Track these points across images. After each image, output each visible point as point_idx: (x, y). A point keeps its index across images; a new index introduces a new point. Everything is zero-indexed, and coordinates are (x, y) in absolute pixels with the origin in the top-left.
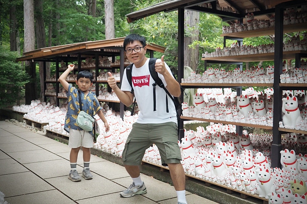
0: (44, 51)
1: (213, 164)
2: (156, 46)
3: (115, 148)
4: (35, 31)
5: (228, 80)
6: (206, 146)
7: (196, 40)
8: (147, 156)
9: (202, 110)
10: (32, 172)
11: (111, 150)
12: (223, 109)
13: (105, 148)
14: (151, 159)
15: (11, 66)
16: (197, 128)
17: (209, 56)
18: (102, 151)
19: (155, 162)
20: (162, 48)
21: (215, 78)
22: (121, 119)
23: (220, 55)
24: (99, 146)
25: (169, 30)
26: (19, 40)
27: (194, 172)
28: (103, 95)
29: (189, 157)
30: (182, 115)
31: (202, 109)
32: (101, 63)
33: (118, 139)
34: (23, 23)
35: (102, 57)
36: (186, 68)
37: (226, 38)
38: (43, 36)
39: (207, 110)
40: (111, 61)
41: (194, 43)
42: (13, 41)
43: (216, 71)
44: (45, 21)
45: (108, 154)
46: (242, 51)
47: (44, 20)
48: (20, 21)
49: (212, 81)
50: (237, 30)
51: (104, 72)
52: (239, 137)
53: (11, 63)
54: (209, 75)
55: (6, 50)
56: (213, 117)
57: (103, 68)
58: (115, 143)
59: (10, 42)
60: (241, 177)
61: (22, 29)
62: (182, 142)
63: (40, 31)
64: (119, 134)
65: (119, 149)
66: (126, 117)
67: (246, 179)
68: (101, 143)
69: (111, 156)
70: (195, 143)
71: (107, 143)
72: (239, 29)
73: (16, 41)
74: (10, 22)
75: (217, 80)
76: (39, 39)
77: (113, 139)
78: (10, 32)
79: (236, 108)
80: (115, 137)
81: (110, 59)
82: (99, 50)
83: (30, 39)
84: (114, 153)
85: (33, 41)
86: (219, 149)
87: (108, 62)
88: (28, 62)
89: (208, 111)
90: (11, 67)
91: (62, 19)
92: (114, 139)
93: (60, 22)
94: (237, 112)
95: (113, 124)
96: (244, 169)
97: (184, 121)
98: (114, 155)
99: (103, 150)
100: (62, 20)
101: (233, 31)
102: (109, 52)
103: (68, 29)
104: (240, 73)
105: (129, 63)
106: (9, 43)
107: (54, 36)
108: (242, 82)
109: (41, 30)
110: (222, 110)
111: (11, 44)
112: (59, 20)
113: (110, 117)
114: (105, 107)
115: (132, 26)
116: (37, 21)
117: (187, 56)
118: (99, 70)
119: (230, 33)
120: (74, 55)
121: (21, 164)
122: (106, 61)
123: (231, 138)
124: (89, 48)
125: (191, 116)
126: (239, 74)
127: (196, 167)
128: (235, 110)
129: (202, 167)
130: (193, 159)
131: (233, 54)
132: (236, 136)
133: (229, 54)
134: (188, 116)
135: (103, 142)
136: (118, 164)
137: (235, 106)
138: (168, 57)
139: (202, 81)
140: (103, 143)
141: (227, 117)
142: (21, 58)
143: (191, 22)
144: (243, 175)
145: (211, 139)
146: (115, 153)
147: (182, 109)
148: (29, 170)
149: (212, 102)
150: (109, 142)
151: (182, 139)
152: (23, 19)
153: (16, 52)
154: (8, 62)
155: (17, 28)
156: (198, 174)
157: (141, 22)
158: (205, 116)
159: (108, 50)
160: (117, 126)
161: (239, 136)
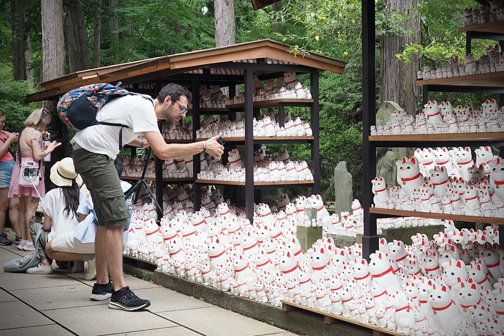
0: (83, 78)
1: (431, 303)
2: (323, 60)
3: (231, 280)
4: (65, 34)
5: (467, 125)
6: (427, 273)
7: (411, 43)
8: (296, 293)
9: (416, 193)
10: (59, 325)
11: (223, 283)
12: (460, 190)
13: (210, 279)
14: (304, 298)
15: (16, 112)
16: (413, 237)
17: (433, 77)
18: (204, 287)
19: (312, 305)
20: (337, 64)
21: (441, 122)
22: (248, 222)
23: (456, 74)
24: (198, 275)
25: (351, 23)
26: (30, 57)
27: (392, 322)
28: (211, 170)
29: (385, 292)
30: (372, 205)
31: (415, 190)
32: (206, 99)
33: (238, 260)
34: (38, 18)
35: (208, 88)
36: (389, 105)
37: (471, 35)
38: (81, 45)
39: (425, 192)
40: (228, 96)
41: (408, 49)
42: (19, 59)
43: (444, 107)
44: (85, 13)
45: (218, 291)
46: (502, 63)
47: (84, 11)
48: (32, 15)
49: (434, 130)
50: (495, 16)
51: (211, 121)
52: (499, 252)
53: (16, 105)
54: (428, 116)
55: (5, 78)
56: (438, 207)
57: (209, 112)
58: (232, 268)
59: (13, 62)
60: (489, 328)
61: (37, 32)
62: (372, 262)
63: (75, 34)
64: (242, 250)
65: (239, 280)
66: (258, 218)
67: (498, 333)
68: (203, 270)
69: (223, 296)
70: (404, 268)
71: (215, 270)
72: (499, 14)
73: (24, 59)
74: (11, 17)
75: (446, 126)
76: (74, 52)
77: (227, 261)
78: (13, 41)
79: (487, 188)
80: (232, 256)
81: (225, 91)
82: (201, 72)
83: (55, 53)
84: (230, 290)
85: (61, 56)
86: (449, 274)
87: (220, 98)
88: (51, 102)
89: (427, 196)
90: (15, 114)
91: (123, 6)
92: (229, 260)
93: (117, 13)
94: (488, 194)
95: (230, 233)
96: (498, 313)
97: (377, 219)
98: (228, 293)
99: (206, 284)
100: (121, 10)
101: (487, 19)
102: (222, 75)
103: (136, 28)
104: (496, 111)
105: (265, 97)
106: (11, 63)
107: (105, 46)
108: (498, 128)
109: (77, 33)
110: (456, 193)
111: (15, 66)
112: (116, 10)
113: (223, 218)
114: (215, 198)
115: (272, 17)
116: (69, 14)
117: (393, 80)
118: (202, 117)
119: (481, 24)
120: (148, 86)
121: (38, 311)
122: (216, 97)
123: (482, 254)
124: (178, 67)
125: (391, 207)
126: (493, 112)
127: (397, 311)
128: (486, 191)
129: (408, 311)
130: (392, 296)
131: (484, 70)
132: (493, 251)
133: (474, 70)
134: (385, 207)
135: (205, 266)
136: (237, 312)
137: (486, 183)
138: (355, 84)
139: (414, 129)
140: (207, 269)
141: (467, 207)
142: (36, 93)
143: (401, 4)
144: (492, 323)
145: (436, 257)
146: (232, 289)
147: (374, 192)
148: (54, 321)
149: (438, 175)
150: (220, 267)
151: (372, 256)
152: (40, 10)
153: (25, 82)
154: (10, 104)
155: (27, 30)
156: (400, 327)
157: (292, 7)
158: (421, 206)
159: (221, 71)
160: (237, 236)
161: (498, 250)
